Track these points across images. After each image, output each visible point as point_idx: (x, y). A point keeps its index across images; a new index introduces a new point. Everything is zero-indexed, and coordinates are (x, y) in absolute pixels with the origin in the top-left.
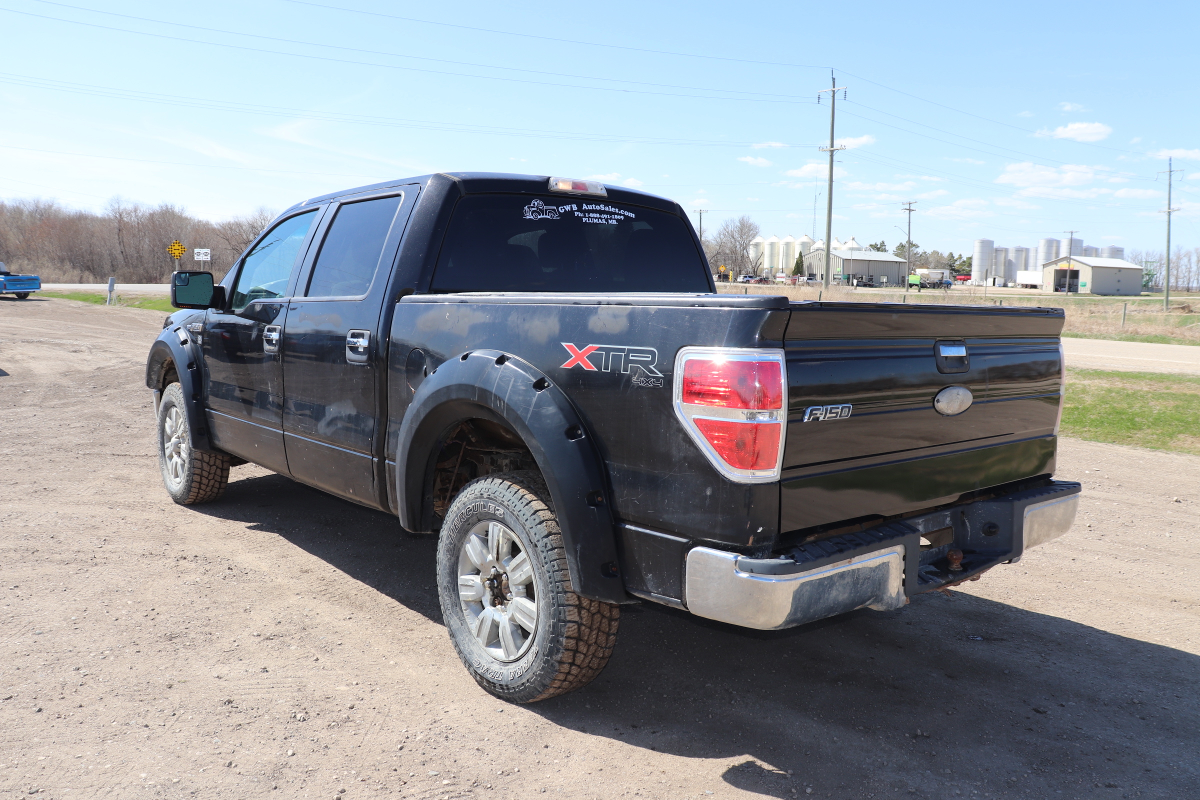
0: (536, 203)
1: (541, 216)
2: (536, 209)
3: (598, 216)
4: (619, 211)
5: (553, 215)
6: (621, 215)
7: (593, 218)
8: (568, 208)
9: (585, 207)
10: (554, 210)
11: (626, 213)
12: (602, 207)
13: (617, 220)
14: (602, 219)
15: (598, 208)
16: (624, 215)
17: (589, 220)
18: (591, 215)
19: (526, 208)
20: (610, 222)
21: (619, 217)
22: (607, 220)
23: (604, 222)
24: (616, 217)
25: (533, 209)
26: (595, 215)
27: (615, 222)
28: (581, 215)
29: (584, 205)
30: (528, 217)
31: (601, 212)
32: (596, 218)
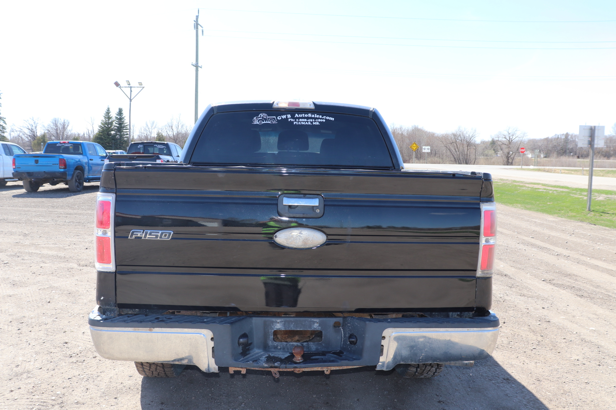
0: (262, 115)
1: (265, 122)
2: (261, 118)
3: (305, 120)
4: (322, 116)
5: (272, 121)
6: (323, 119)
7: (302, 121)
8: (284, 117)
9: (297, 115)
10: (274, 118)
11: (328, 118)
12: (310, 115)
13: (319, 122)
14: (308, 122)
15: (306, 116)
16: (326, 119)
17: (298, 123)
18: (301, 120)
19: (255, 118)
20: (314, 123)
21: (322, 120)
22: (312, 122)
23: (309, 123)
24: (319, 120)
25: (260, 118)
26: (303, 120)
27: (318, 123)
28: (292, 120)
29: (296, 114)
30: (255, 123)
31: (308, 118)
32: (303, 122)
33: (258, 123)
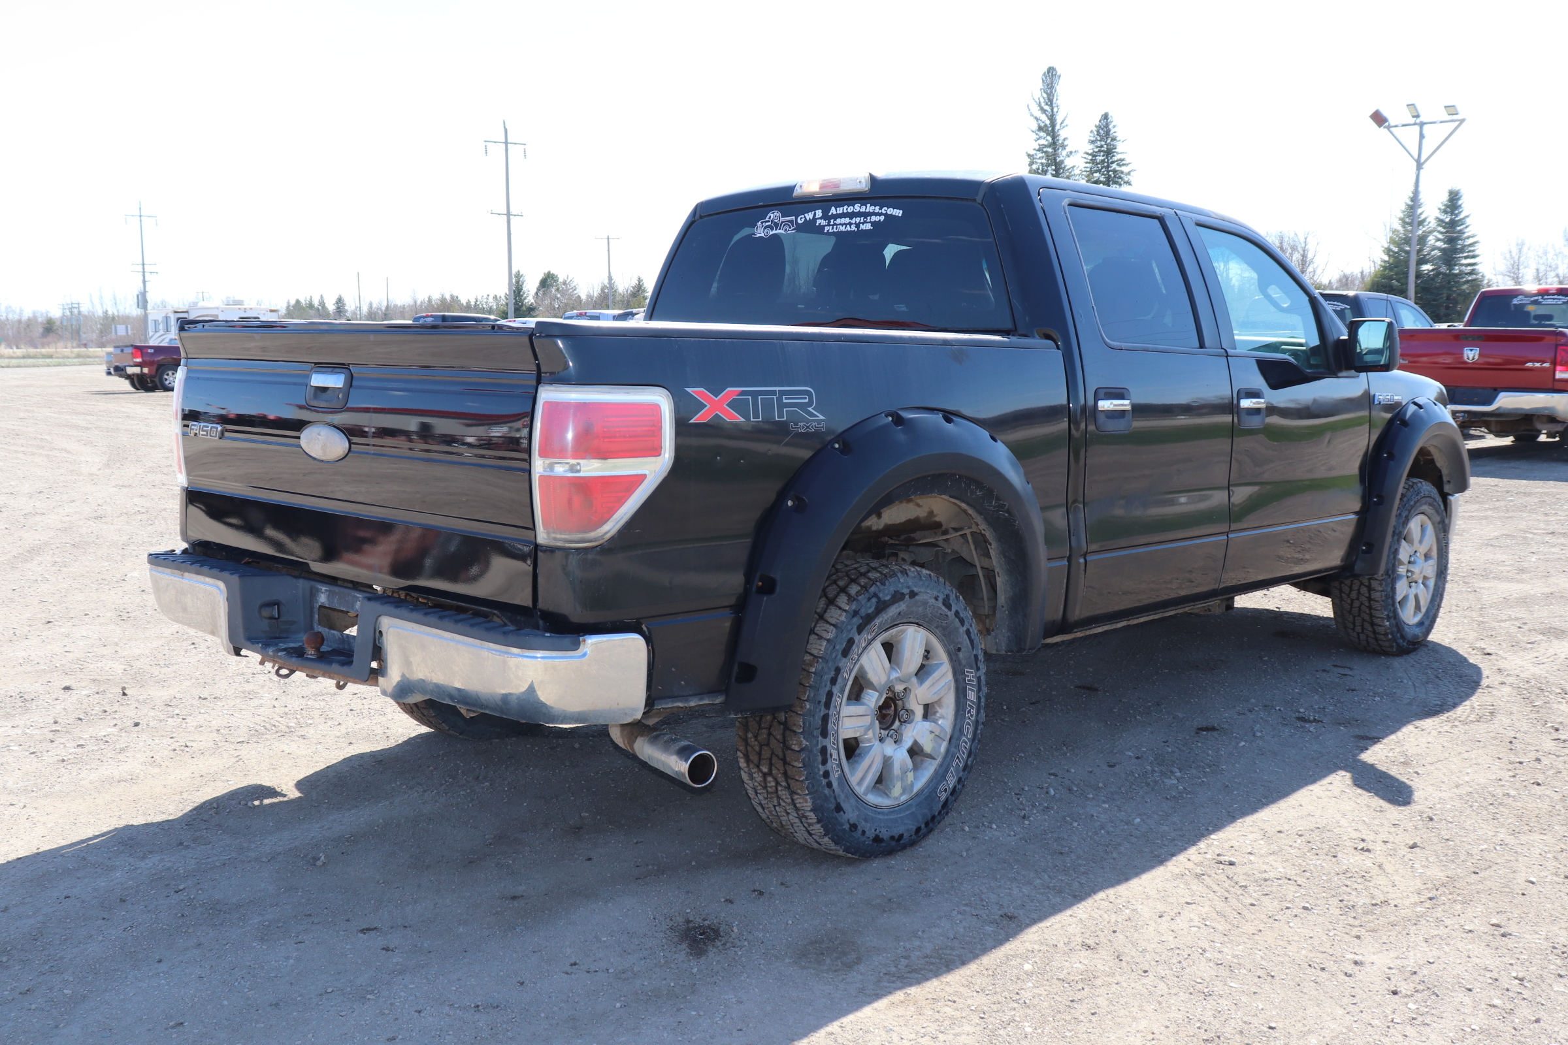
0: (772, 215)
1: (774, 232)
2: (770, 223)
3: (847, 220)
4: (881, 209)
5: (788, 228)
6: (880, 214)
7: (840, 224)
8: (809, 216)
9: (833, 211)
10: (791, 222)
11: (891, 211)
12: (857, 208)
13: (873, 224)
14: (850, 224)
15: (851, 209)
16: (886, 215)
17: (833, 228)
18: (838, 221)
19: (759, 223)
20: (862, 227)
21: (877, 219)
22: (858, 225)
23: (854, 228)
24: (874, 218)
25: (767, 224)
26: (843, 221)
27: (868, 227)
28: (823, 222)
29: (833, 208)
30: (758, 235)
31: (851, 215)
32: (842, 225)
33: (762, 235)
